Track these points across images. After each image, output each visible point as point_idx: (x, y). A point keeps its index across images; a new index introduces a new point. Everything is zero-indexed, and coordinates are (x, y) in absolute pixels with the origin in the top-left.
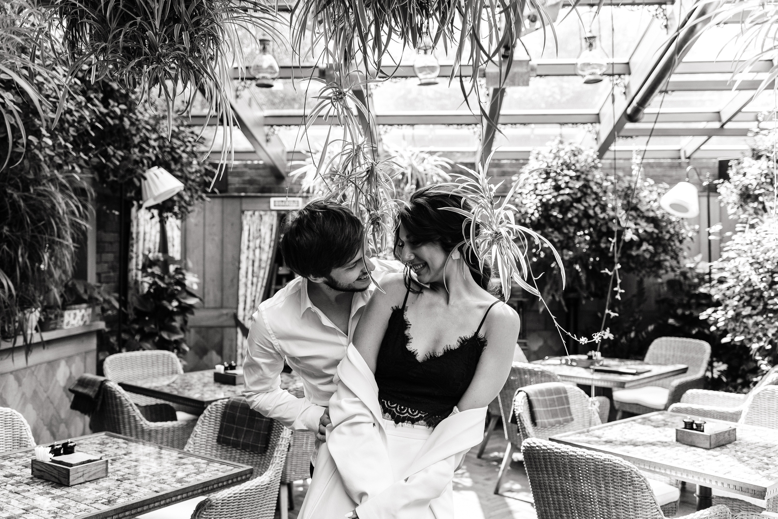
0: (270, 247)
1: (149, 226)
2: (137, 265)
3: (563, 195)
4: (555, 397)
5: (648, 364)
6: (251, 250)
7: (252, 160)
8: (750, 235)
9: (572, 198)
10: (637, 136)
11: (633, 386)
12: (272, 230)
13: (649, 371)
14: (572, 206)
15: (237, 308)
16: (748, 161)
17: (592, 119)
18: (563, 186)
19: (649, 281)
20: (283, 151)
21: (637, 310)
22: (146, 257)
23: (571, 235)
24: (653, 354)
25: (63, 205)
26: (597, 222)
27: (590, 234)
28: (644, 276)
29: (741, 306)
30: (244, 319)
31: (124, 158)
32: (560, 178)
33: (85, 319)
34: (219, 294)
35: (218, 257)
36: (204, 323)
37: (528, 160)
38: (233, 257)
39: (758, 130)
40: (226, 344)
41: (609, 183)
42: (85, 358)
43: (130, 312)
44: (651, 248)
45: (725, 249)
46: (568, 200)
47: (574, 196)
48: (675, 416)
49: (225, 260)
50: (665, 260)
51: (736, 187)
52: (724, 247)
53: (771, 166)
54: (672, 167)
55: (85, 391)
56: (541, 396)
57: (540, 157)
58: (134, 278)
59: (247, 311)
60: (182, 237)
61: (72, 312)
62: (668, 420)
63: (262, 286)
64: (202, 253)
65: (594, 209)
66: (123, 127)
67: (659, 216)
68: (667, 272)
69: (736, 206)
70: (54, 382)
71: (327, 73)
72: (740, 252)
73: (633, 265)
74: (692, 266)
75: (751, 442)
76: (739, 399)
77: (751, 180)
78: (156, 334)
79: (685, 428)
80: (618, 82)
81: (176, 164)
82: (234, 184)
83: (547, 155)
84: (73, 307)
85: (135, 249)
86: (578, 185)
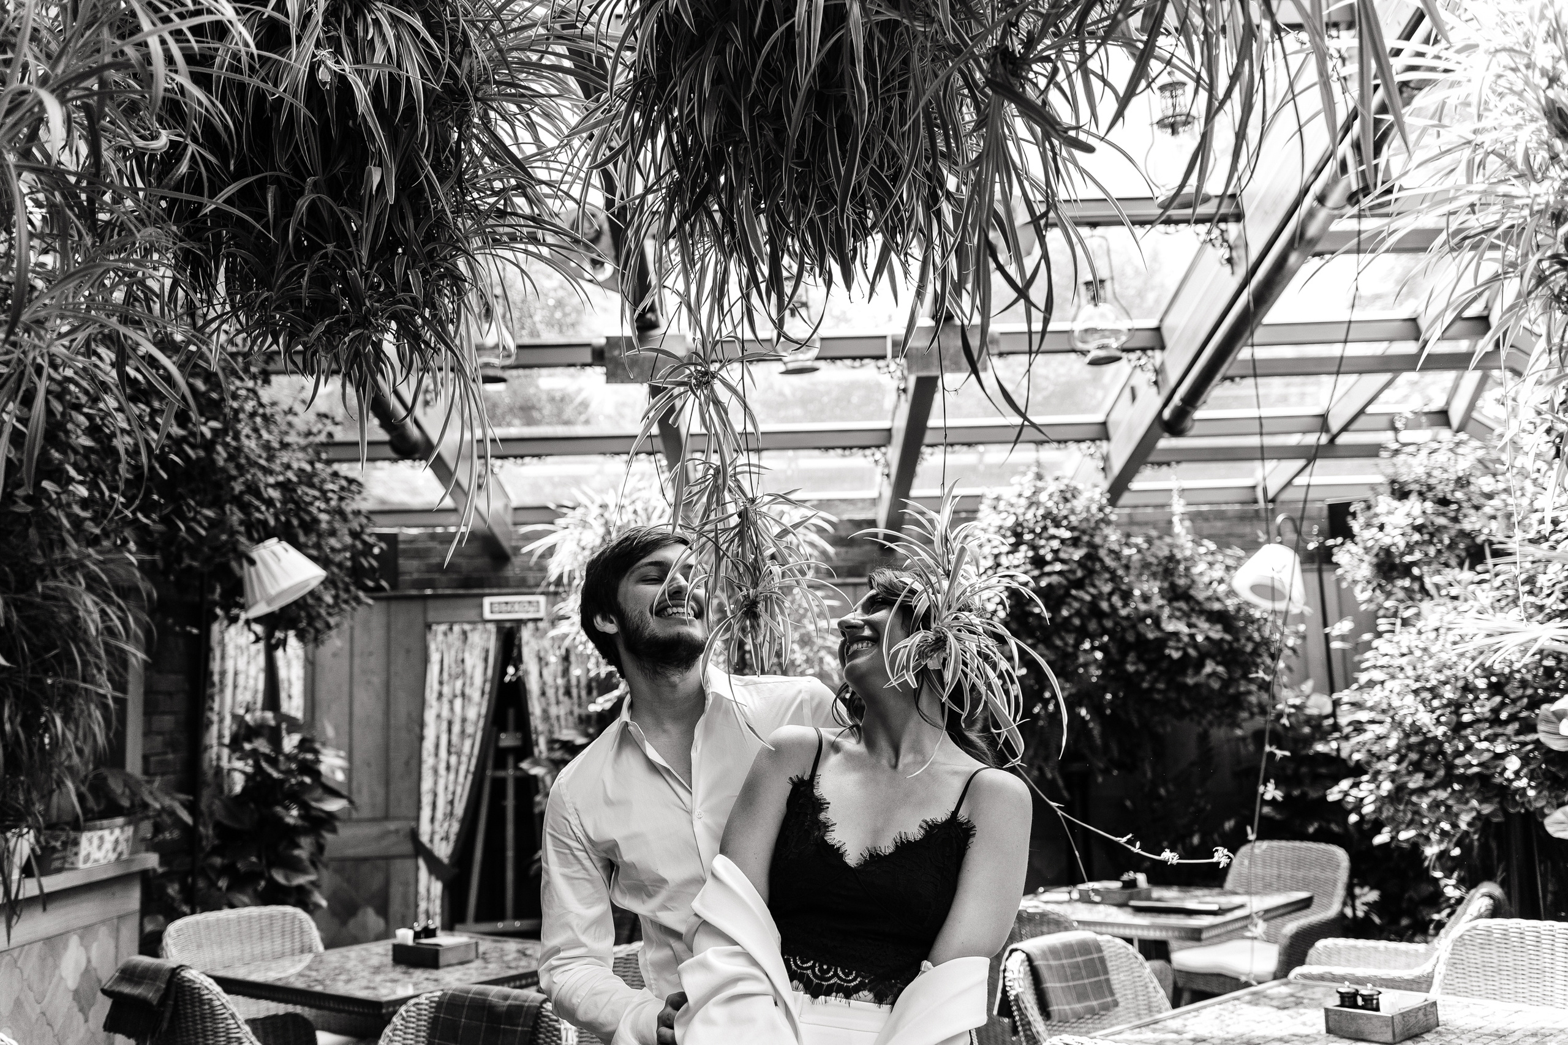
0: (483, 693)
1: (245, 658)
2: (220, 736)
3: (1049, 574)
4: (1079, 959)
5: (1235, 893)
6: (445, 700)
7: (445, 527)
8: (1406, 638)
9: (1067, 579)
10: (1178, 462)
11: (1218, 936)
12: (486, 660)
13: (1242, 906)
14: (1068, 594)
15: (418, 819)
16: (1385, 503)
17: (1093, 432)
18: (1049, 557)
19: (1218, 734)
20: (506, 506)
21: (1199, 791)
22: (237, 719)
23: (1070, 650)
24: (1240, 874)
25: (97, 616)
26: (1116, 624)
27: (1102, 648)
28: (1211, 724)
29: (1404, 772)
30: (431, 841)
31: (213, 524)
32: (1042, 542)
33: (119, 849)
34: (380, 791)
35: (379, 716)
36: (350, 852)
37: (976, 511)
38: (409, 715)
39: (1396, 446)
40: (396, 892)
41: (1134, 551)
42: (118, 930)
43: (207, 831)
44: (1220, 669)
45: (1364, 665)
46: (1060, 584)
47: (1071, 577)
48: (1313, 987)
49: (392, 722)
50: (1249, 693)
51: (1367, 550)
52: (1361, 662)
53: (1429, 511)
54: (1242, 518)
55: (137, 991)
56: (1055, 959)
57: (1002, 506)
58: (214, 763)
59: (437, 824)
60: (305, 679)
61: (95, 835)
62: (1301, 994)
63: (468, 771)
64: (346, 710)
65: (1109, 600)
66: (213, 462)
67: (1231, 608)
68: (1252, 715)
69: (1370, 587)
70: (55, 980)
71: (607, 355)
72: (1391, 670)
73: (1187, 704)
74: (1298, 702)
75: (1467, 1027)
76: (1417, 954)
77: (1394, 538)
78: (260, 876)
79: (1342, 1005)
80: (1142, 362)
81: (307, 533)
82: (410, 573)
83: (1014, 500)
84: (98, 823)
85: (216, 706)
86: (1077, 554)
